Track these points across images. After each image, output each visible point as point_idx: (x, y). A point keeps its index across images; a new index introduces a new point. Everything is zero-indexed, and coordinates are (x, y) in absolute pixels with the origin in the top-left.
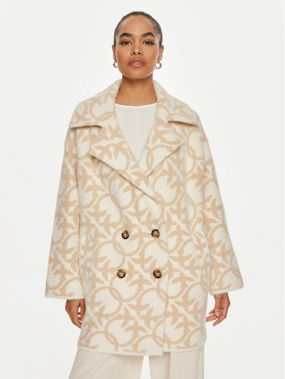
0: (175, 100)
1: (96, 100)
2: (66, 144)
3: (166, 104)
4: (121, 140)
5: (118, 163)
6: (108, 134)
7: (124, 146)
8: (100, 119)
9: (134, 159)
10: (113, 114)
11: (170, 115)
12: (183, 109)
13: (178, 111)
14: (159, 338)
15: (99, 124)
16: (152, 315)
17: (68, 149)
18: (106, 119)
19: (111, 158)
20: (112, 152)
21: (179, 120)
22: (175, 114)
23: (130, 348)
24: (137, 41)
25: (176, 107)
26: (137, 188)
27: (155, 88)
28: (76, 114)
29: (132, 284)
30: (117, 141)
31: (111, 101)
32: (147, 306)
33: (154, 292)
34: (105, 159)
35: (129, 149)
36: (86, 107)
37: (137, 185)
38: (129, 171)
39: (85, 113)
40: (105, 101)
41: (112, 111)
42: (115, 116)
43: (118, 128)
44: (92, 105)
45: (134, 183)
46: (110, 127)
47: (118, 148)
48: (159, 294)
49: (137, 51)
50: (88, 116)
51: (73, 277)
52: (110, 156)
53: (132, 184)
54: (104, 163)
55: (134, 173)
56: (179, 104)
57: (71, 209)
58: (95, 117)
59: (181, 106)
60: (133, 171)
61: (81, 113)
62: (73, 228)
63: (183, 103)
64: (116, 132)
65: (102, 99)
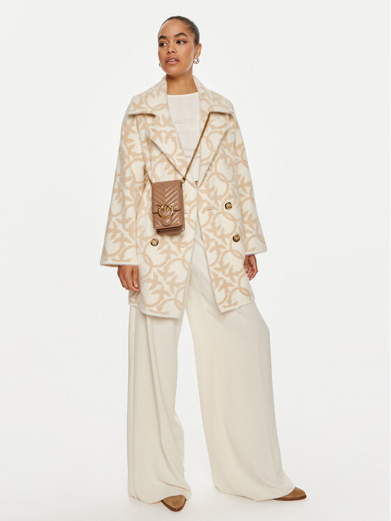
0: (213, 93)
1: (149, 93)
2: (122, 129)
3: (206, 97)
4: (172, 129)
5: (168, 147)
6: (162, 122)
7: (174, 135)
8: (154, 109)
9: (181, 147)
10: (166, 106)
11: (211, 107)
12: (220, 101)
13: (216, 103)
14: (179, 302)
15: (154, 113)
16: (176, 282)
17: (124, 134)
18: (160, 109)
19: (162, 142)
20: (164, 138)
21: (219, 111)
22: (214, 105)
23: (155, 309)
24: (172, 41)
25: (215, 99)
26: (179, 172)
27: (195, 83)
28: (133, 103)
29: (162, 253)
30: (168, 129)
31: (163, 94)
32: (173, 273)
33: (180, 262)
34: (157, 142)
35: (178, 137)
36: (142, 98)
37: (179, 170)
38: (175, 157)
39: (141, 102)
40: (158, 94)
41: (165, 103)
42: (168, 108)
43: (170, 118)
44: (146, 97)
45: (177, 168)
46: (163, 116)
47: (169, 135)
48: (183, 264)
49: (170, 50)
50: (144, 106)
51: (130, 244)
52: (161, 139)
53: (175, 169)
54: (155, 145)
55: (179, 160)
56: (216, 96)
57: (128, 184)
58: (150, 107)
59: (218, 98)
60: (178, 157)
61: (137, 103)
62: (130, 200)
63: (219, 95)
64: (168, 122)
65: (155, 93)
